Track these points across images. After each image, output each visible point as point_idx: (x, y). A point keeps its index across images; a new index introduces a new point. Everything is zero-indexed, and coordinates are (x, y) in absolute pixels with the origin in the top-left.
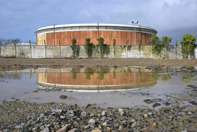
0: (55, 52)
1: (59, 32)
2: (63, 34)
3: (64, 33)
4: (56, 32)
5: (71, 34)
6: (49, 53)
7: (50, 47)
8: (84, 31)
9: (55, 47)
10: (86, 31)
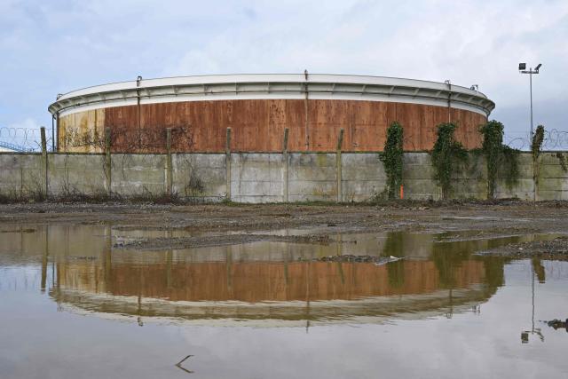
0: (322, 177)
1: (157, 105)
2: (173, 110)
3: (177, 110)
4: (146, 106)
5: (207, 112)
6: (298, 180)
7: (301, 160)
8: (255, 101)
9: (323, 159)
10: (261, 101)
